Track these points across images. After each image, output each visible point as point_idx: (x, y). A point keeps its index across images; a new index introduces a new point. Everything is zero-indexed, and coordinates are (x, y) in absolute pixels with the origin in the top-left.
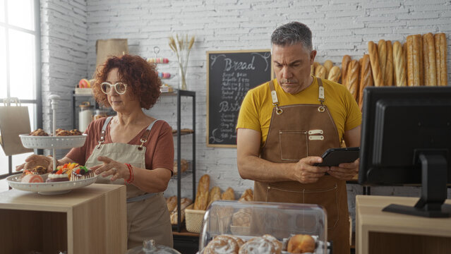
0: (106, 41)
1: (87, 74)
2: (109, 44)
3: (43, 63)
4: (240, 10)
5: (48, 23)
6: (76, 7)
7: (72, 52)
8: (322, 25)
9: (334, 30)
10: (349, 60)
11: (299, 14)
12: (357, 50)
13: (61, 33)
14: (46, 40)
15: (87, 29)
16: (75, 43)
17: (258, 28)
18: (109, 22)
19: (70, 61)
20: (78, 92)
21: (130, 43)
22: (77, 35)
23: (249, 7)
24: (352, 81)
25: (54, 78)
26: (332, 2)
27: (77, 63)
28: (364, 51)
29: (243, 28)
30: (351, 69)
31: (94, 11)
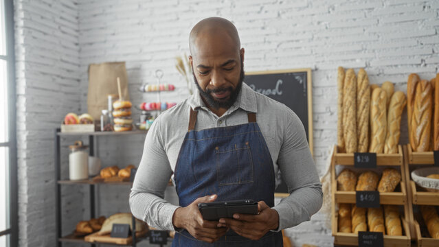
0: (99, 65)
1: (80, 105)
2: (102, 69)
3: (18, 95)
4: (265, 19)
5: (25, 45)
6: (63, 25)
7: (59, 80)
8: (375, 33)
9: (392, 40)
10: (417, 80)
11: (342, 21)
12: (426, 65)
13: (43, 57)
14: (22, 66)
15: (80, 51)
16: (63, 69)
17: (289, 41)
18: (105, 42)
19: (57, 91)
20: (65, 129)
21: (128, 66)
22: (65, 58)
23: (276, 15)
24: (424, 108)
25: (32, 113)
26: (388, 3)
27: (66, 93)
28: (436, 66)
29: (269, 42)
30: (422, 91)
31: (88, 30)
